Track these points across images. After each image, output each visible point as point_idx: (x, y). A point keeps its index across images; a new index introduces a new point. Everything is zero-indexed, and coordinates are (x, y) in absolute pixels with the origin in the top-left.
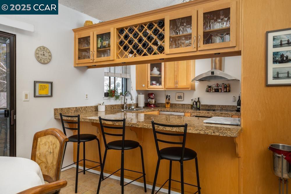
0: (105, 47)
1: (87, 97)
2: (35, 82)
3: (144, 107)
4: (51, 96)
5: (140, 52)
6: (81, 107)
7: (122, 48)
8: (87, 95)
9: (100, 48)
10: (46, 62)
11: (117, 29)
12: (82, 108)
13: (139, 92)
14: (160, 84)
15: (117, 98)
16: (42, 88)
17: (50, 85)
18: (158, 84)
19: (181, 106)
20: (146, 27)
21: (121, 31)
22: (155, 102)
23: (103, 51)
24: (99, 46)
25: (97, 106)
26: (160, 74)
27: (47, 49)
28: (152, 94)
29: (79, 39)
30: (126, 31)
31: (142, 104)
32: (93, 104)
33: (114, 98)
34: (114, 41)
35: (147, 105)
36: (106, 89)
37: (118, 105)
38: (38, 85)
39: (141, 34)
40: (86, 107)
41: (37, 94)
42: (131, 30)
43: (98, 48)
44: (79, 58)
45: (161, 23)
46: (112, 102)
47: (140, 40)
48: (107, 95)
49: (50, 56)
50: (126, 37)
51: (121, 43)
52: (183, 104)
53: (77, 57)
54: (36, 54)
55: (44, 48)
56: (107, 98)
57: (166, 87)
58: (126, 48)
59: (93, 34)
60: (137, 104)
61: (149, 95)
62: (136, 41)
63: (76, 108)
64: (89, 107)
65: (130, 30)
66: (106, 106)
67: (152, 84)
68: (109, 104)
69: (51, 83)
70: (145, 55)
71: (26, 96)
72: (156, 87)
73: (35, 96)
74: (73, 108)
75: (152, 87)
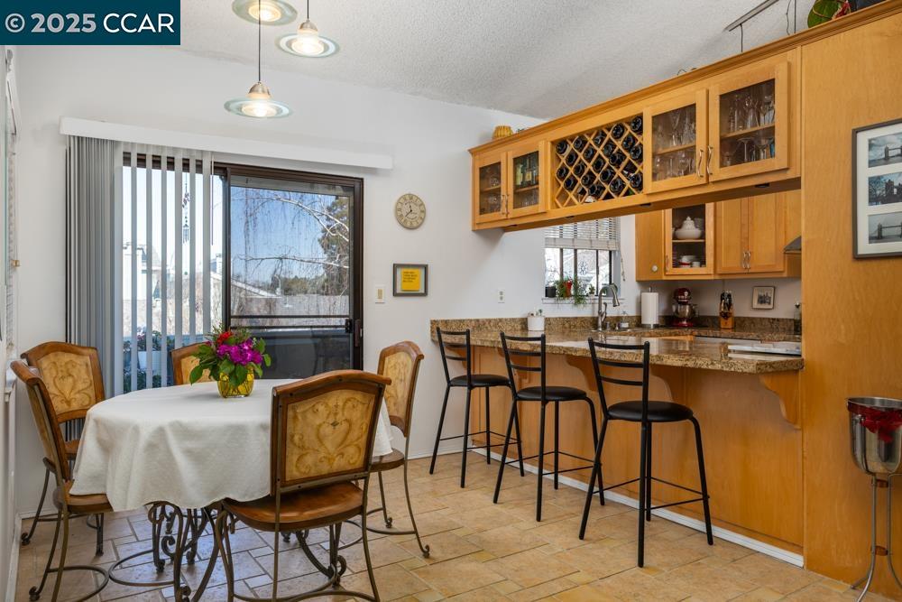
0: (529, 184)
1: (501, 298)
2: (396, 267)
3: (656, 326)
4: (425, 294)
5: (596, 193)
6: (487, 320)
7: (562, 184)
8: (501, 293)
9: (522, 186)
10: (415, 224)
11: (553, 143)
12: (490, 321)
13: (646, 284)
14: (703, 263)
15: (579, 299)
16: (409, 278)
17: (422, 271)
18: (696, 264)
19: (767, 323)
20: (609, 135)
21: (561, 145)
22: (692, 312)
23: (526, 193)
24: (519, 183)
25: (527, 319)
26: (703, 236)
27: (418, 198)
28: (681, 291)
29: (482, 170)
30: (571, 147)
31: (652, 316)
32: (518, 315)
33: (572, 300)
34: (546, 171)
35: (670, 321)
36: (553, 278)
37: (583, 319)
38: (400, 272)
39: (599, 151)
40: (501, 320)
41: (398, 291)
42: (580, 141)
43: (516, 187)
44: (482, 211)
45: (637, 122)
46: (567, 309)
47: (598, 165)
48: (550, 292)
49: (423, 212)
50: (571, 159)
51: (562, 173)
52: (774, 319)
53: (478, 210)
54: (398, 210)
55: (411, 197)
56: (552, 300)
57: (719, 271)
58: (570, 184)
59: (505, 157)
60: (639, 318)
61: (675, 292)
62: (590, 167)
63: (478, 320)
64: (506, 320)
65: (577, 142)
66: (547, 320)
67: (677, 264)
68: (557, 316)
69: (425, 267)
70: (608, 197)
71: (380, 292)
72: (691, 271)
73: (395, 294)
74: (471, 321)
75: (677, 271)
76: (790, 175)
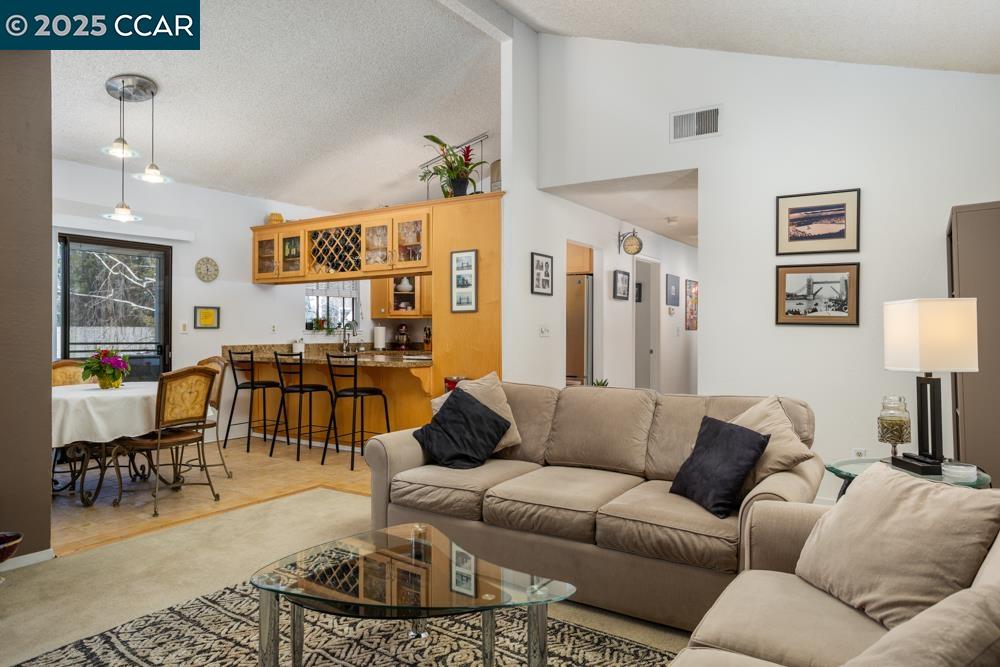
0: (293, 256)
1: (274, 330)
2: (196, 308)
3: (384, 349)
4: (218, 327)
5: (336, 267)
6: (263, 346)
7: (315, 259)
8: (274, 327)
9: (288, 257)
10: (210, 279)
11: (309, 232)
12: (265, 346)
13: (377, 321)
14: (413, 308)
15: (330, 331)
16: (206, 317)
17: (216, 311)
18: (409, 308)
20: (343, 233)
21: (314, 235)
22: (408, 340)
23: (290, 261)
24: (287, 254)
25: (292, 343)
26: (413, 290)
27: (213, 261)
28: (401, 327)
29: (261, 243)
30: (321, 236)
31: (381, 344)
32: (285, 342)
33: (325, 332)
34: (304, 247)
35: (393, 346)
36: (311, 317)
37: (333, 345)
38: (199, 311)
39: (338, 242)
40: (273, 346)
41: (198, 325)
42: (327, 235)
43: (285, 257)
44: (261, 270)
45: (358, 229)
46: (320, 338)
47: (337, 250)
48: (309, 326)
49: (217, 270)
50: (321, 244)
51: (315, 251)
53: (257, 270)
54: (197, 269)
55: (208, 259)
56: (310, 332)
57: (423, 313)
58: (320, 260)
59: (278, 237)
60: (373, 344)
61: (396, 326)
62: (332, 250)
64: (277, 345)
65: (325, 234)
66: (306, 345)
67: (397, 308)
68: (314, 343)
69: (218, 309)
70: (342, 270)
71: (184, 326)
72: (406, 313)
73: (195, 327)
74: (252, 346)
75: (397, 312)
76: (427, 270)
